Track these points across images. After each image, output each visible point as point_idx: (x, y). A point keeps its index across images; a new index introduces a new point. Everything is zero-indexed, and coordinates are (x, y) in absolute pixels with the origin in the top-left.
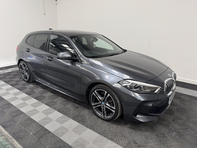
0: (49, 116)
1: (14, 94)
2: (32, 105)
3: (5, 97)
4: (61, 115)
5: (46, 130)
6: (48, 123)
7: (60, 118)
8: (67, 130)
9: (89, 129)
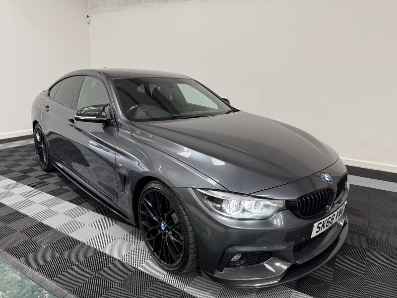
1: (4, 187)
2: (44, 203)
6: (77, 229)
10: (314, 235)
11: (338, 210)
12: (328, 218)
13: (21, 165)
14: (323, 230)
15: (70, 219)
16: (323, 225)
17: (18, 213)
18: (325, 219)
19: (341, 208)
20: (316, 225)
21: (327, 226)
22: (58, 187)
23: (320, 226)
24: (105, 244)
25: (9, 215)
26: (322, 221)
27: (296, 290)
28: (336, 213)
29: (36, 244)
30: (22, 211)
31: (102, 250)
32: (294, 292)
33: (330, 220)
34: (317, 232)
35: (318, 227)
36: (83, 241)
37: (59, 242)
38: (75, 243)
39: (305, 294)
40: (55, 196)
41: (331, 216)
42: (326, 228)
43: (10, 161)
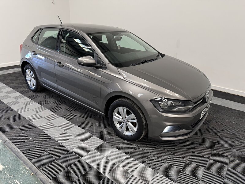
0: (52, 122)
1: (14, 98)
2: (35, 110)
3: (5, 101)
4: (66, 121)
5: (48, 136)
6: (51, 128)
7: (64, 124)
8: (70, 137)
9: (94, 136)
15: (48, 122)
17: (19, 115)
24: (65, 140)
25: (15, 116)
29: (26, 137)
30: (22, 114)
31: (63, 144)
36: (53, 137)
38: (48, 137)
40: (42, 105)
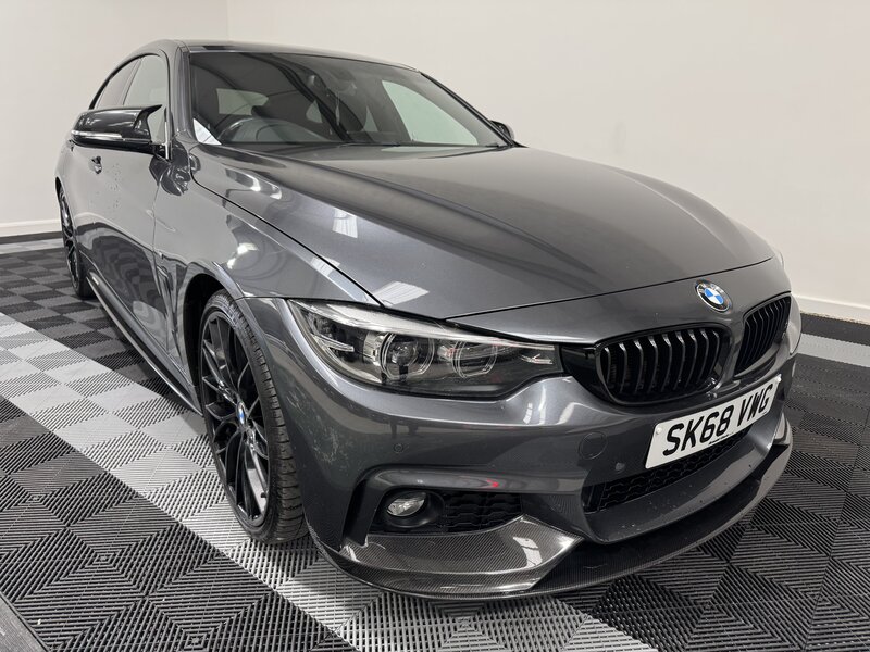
2: (36, 362)
10: (655, 459)
11: (747, 397)
12: (706, 413)
13: (34, 283)
14: (690, 450)
15: (78, 397)
16: (690, 435)
18: (695, 417)
19: (758, 391)
20: (662, 429)
21: (703, 440)
22: (89, 330)
23: (680, 434)
24: (127, 458)
26: (685, 420)
27: (595, 617)
28: (737, 403)
31: (113, 471)
32: (588, 619)
33: (716, 421)
34: (667, 453)
35: (670, 438)
36: (79, 448)
37: (20, 445)
38: (59, 449)
39: (619, 629)
40: (72, 347)
41: (720, 409)
42: (700, 447)
43: (17, 275)
